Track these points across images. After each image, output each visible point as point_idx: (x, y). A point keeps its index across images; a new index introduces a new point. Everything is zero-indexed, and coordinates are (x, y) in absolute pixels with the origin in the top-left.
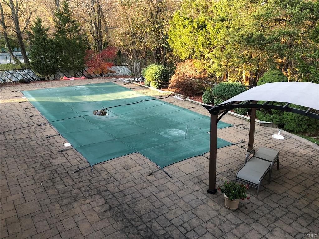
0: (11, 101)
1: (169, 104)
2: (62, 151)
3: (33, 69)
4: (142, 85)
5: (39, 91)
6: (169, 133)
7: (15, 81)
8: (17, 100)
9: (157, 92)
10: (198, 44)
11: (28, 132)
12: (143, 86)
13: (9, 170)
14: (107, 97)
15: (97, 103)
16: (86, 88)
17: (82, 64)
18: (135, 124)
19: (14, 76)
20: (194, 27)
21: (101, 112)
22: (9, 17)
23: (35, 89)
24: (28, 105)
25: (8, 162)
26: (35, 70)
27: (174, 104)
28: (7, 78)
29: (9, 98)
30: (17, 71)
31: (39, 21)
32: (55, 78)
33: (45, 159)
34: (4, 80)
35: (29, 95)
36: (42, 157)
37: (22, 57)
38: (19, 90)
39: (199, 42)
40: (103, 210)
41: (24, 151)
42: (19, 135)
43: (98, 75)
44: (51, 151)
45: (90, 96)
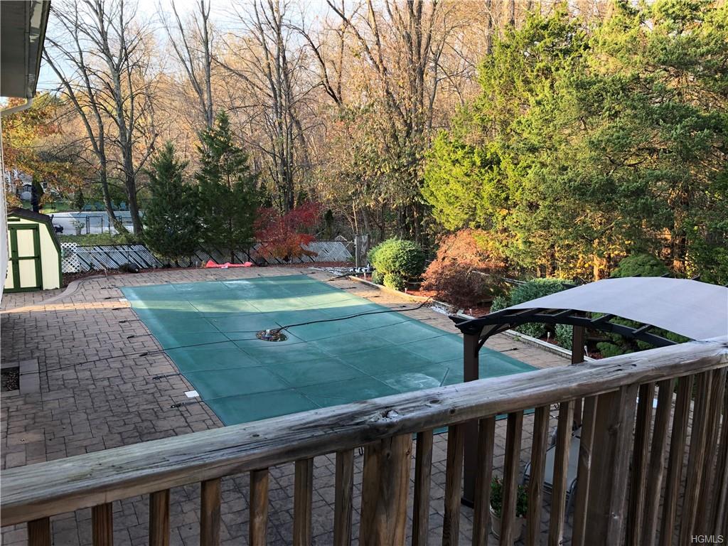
0: (97, 305)
1: (418, 322)
2: (179, 406)
3: (148, 244)
4: (366, 281)
5: (154, 288)
6: (405, 382)
7: (112, 269)
8: (109, 305)
9: (396, 297)
10: (483, 198)
11: (120, 366)
12: (369, 285)
13: (73, 434)
14: (289, 305)
15: (267, 315)
16: (251, 285)
17: (247, 237)
18: (338, 361)
19: (110, 258)
20: (474, 164)
21: (271, 333)
22: (115, 142)
23: (147, 284)
24: (128, 315)
25: (75, 420)
26: (152, 246)
27: (428, 322)
28: (98, 261)
29: (95, 300)
30: (118, 247)
31: (170, 150)
32: (191, 263)
33: (143, 418)
34: (91, 265)
35: (134, 295)
36: (139, 415)
37: (131, 220)
38: (118, 285)
39: (485, 195)
40: (239, 520)
41: (107, 401)
42: (102, 371)
43: (280, 260)
44: (158, 404)
45: (257, 301)
